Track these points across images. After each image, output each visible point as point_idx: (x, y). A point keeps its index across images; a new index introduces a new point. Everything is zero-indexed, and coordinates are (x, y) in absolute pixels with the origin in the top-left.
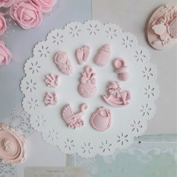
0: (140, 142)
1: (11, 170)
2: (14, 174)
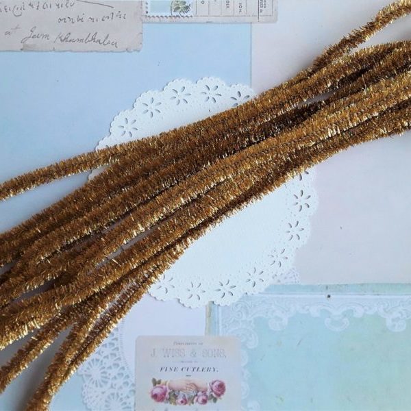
0: (329, 296)
1: (113, 342)
2: (117, 349)
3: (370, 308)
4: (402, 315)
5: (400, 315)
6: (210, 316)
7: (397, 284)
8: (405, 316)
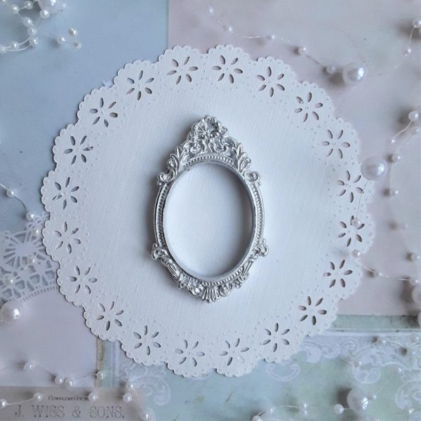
3: (330, 350)
4: (375, 361)
5: (371, 361)
6: (102, 359)
7: (370, 316)
8: (380, 362)
